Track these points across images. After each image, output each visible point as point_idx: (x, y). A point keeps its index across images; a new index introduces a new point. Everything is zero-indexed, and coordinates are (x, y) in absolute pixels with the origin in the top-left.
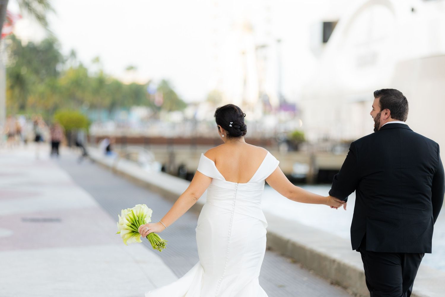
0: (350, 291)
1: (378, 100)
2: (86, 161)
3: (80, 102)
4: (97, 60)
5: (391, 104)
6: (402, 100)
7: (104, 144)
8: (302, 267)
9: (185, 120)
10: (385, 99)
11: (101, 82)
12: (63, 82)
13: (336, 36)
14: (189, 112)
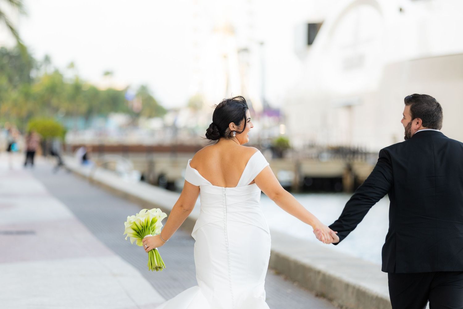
0: (336, 303)
1: (409, 107)
2: (62, 171)
3: (56, 110)
4: (72, 65)
5: (423, 112)
6: (434, 108)
7: (80, 153)
8: (286, 279)
9: (165, 127)
10: (416, 107)
11: (77, 88)
12: (37, 89)
13: (321, 37)
14: (169, 119)
